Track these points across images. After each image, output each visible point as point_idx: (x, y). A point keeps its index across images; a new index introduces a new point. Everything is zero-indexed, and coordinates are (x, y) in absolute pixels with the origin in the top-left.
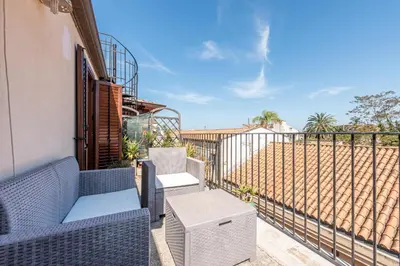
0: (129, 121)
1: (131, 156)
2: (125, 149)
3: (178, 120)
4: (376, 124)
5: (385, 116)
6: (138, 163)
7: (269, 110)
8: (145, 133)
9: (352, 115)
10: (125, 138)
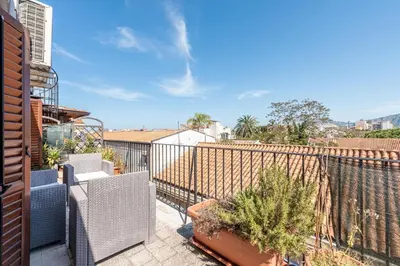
0: (49, 130)
1: (52, 161)
2: (45, 155)
3: (101, 128)
4: (285, 125)
5: (291, 119)
6: (59, 167)
8: (66, 141)
9: (270, 118)
10: (45, 146)
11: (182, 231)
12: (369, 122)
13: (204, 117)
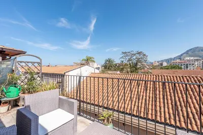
3: (40, 64)
4: (128, 63)
5: (131, 60)
7: (89, 56)
9: (121, 59)
12: (158, 62)
13: (91, 58)
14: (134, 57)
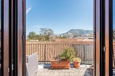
4: (44, 35)
9: (40, 33)
11: (45, 68)
12: (59, 35)
14: (47, 32)
